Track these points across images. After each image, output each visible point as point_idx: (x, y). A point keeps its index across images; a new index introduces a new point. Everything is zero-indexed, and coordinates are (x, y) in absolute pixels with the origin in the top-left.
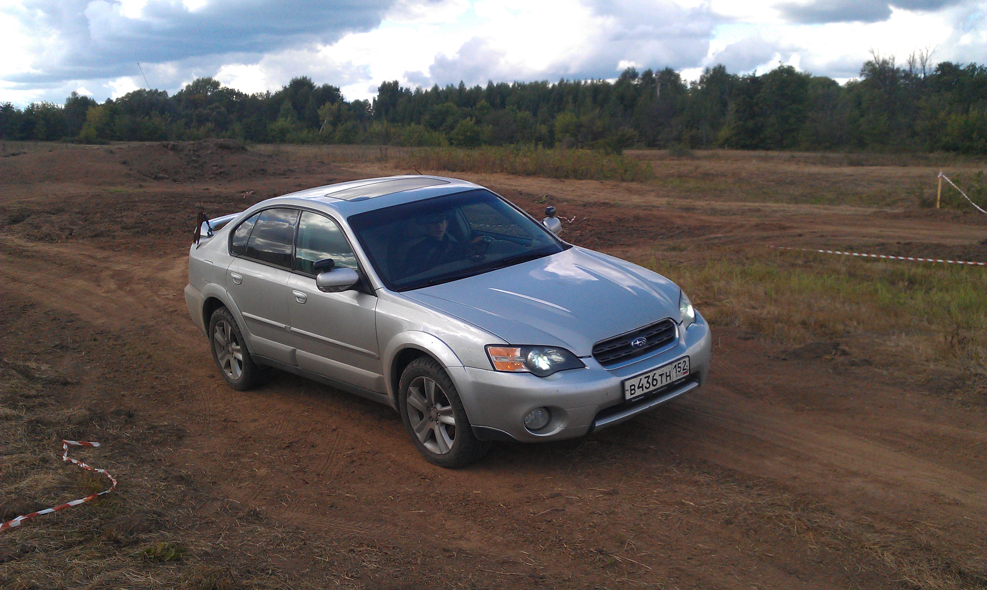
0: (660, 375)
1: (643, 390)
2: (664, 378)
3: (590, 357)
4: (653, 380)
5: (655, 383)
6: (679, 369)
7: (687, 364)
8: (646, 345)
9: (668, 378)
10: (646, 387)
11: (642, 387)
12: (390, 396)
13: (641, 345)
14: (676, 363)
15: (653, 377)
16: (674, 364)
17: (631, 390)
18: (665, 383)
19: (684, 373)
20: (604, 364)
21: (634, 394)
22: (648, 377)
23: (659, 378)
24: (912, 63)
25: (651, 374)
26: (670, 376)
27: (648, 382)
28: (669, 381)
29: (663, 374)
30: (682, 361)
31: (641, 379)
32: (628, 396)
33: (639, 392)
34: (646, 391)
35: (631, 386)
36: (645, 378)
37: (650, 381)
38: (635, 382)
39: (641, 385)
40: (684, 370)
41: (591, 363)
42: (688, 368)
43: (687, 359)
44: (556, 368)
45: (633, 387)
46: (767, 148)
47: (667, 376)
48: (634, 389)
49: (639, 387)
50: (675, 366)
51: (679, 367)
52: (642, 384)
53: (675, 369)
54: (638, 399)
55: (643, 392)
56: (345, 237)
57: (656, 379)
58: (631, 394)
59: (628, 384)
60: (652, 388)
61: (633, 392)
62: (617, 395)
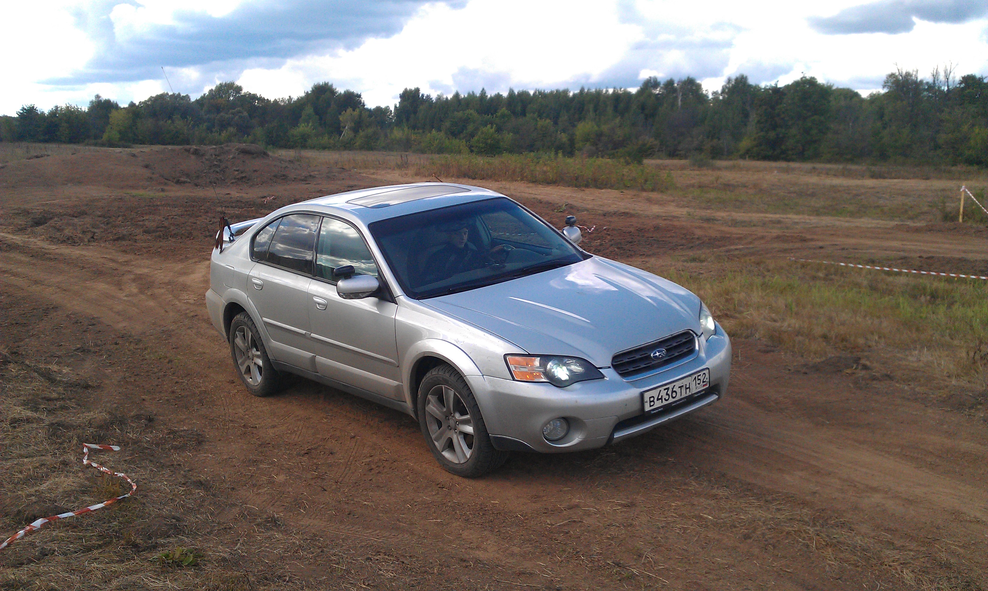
0: (679, 387)
1: (662, 402)
2: (683, 389)
3: (609, 367)
4: (673, 392)
5: (674, 395)
6: (698, 382)
7: (707, 376)
8: (665, 357)
9: (688, 390)
10: (665, 399)
11: (661, 399)
12: (409, 404)
13: (660, 356)
14: (696, 375)
15: (673, 389)
16: (694, 377)
17: (650, 402)
18: (684, 395)
19: (704, 385)
20: (623, 375)
21: (653, 406)
22: (668, 389)
23: (678, 390)
24: (935, 76)
25: (670, 386)
26: (689, 388)
27: (667, 394)
28: (688, 393)
29: (683, 386)
30: (701, 373)
31: (660, 391)
32: (647, 408)
33: (658, 404)
34: (665, 403)
35: (650, 398)
36: (665, 389)
37: (670, 393)
38: (655, 393)
39: (660, 397)
40: (703, 382)
41: (610, 374)
42: (708, 380)
43: (706, 372)
44: (575, 379)
45: (652, 399)
46: (788, 160)
47: (686, 388)
48: (653, 401)
49: (658, 399)
50: (695, 378)
51: (698, 379)
52: (662, 396)
53: (695, 381)
54: (657, 411)
55: (662, 404)
56: (366, 244)
57: (675, 392)
58: (651, 406)
59: (647, 396)
60: (671, 400)
61: (652, 403)
62: (636, 407)
